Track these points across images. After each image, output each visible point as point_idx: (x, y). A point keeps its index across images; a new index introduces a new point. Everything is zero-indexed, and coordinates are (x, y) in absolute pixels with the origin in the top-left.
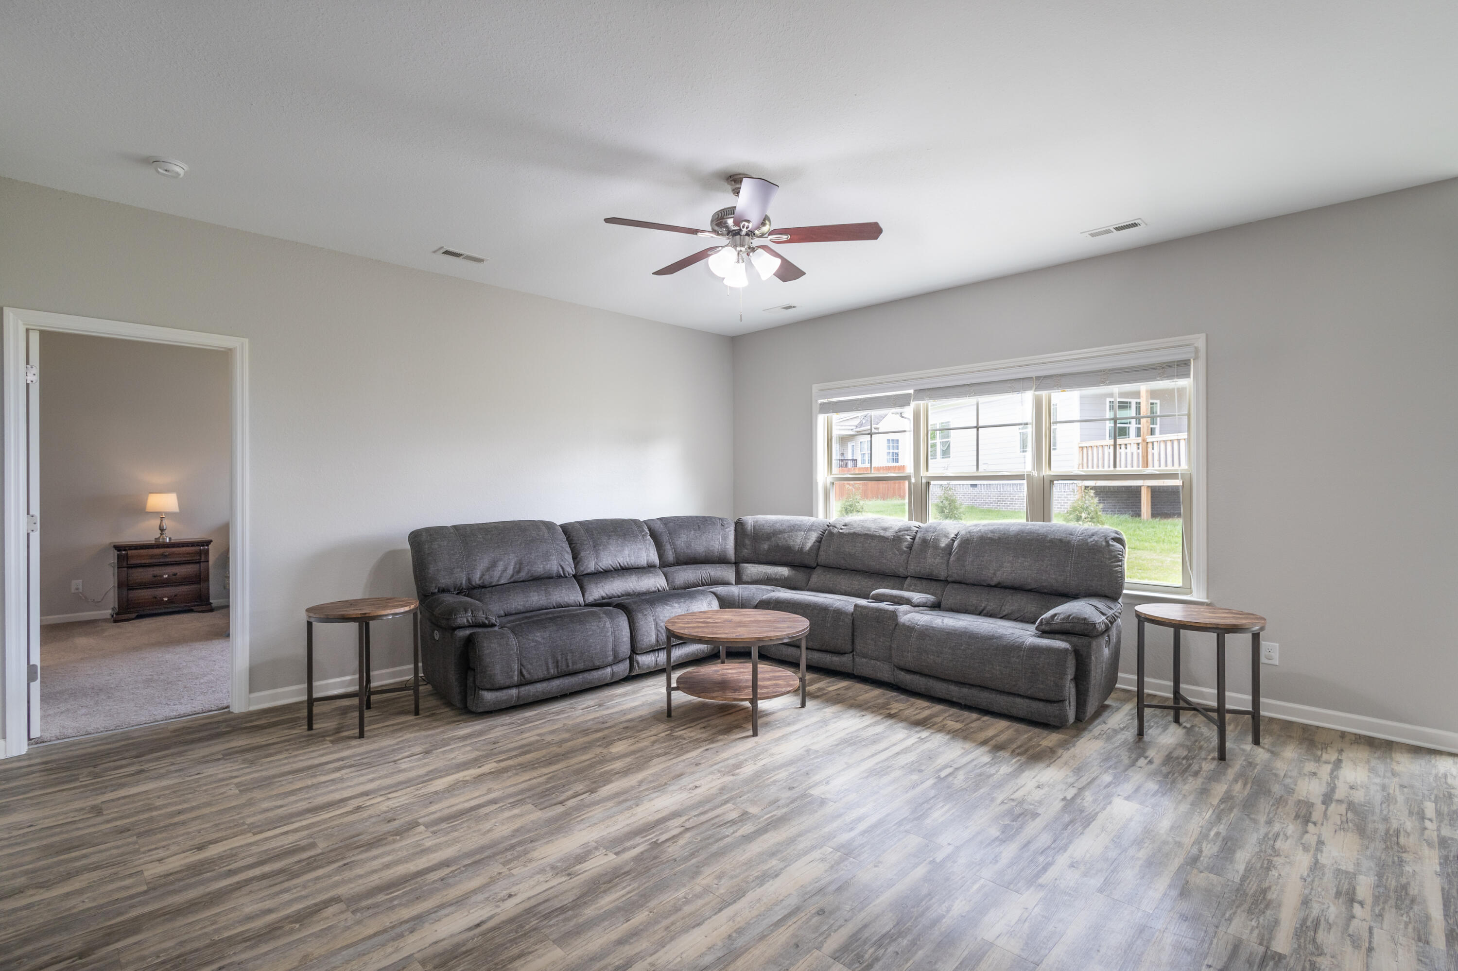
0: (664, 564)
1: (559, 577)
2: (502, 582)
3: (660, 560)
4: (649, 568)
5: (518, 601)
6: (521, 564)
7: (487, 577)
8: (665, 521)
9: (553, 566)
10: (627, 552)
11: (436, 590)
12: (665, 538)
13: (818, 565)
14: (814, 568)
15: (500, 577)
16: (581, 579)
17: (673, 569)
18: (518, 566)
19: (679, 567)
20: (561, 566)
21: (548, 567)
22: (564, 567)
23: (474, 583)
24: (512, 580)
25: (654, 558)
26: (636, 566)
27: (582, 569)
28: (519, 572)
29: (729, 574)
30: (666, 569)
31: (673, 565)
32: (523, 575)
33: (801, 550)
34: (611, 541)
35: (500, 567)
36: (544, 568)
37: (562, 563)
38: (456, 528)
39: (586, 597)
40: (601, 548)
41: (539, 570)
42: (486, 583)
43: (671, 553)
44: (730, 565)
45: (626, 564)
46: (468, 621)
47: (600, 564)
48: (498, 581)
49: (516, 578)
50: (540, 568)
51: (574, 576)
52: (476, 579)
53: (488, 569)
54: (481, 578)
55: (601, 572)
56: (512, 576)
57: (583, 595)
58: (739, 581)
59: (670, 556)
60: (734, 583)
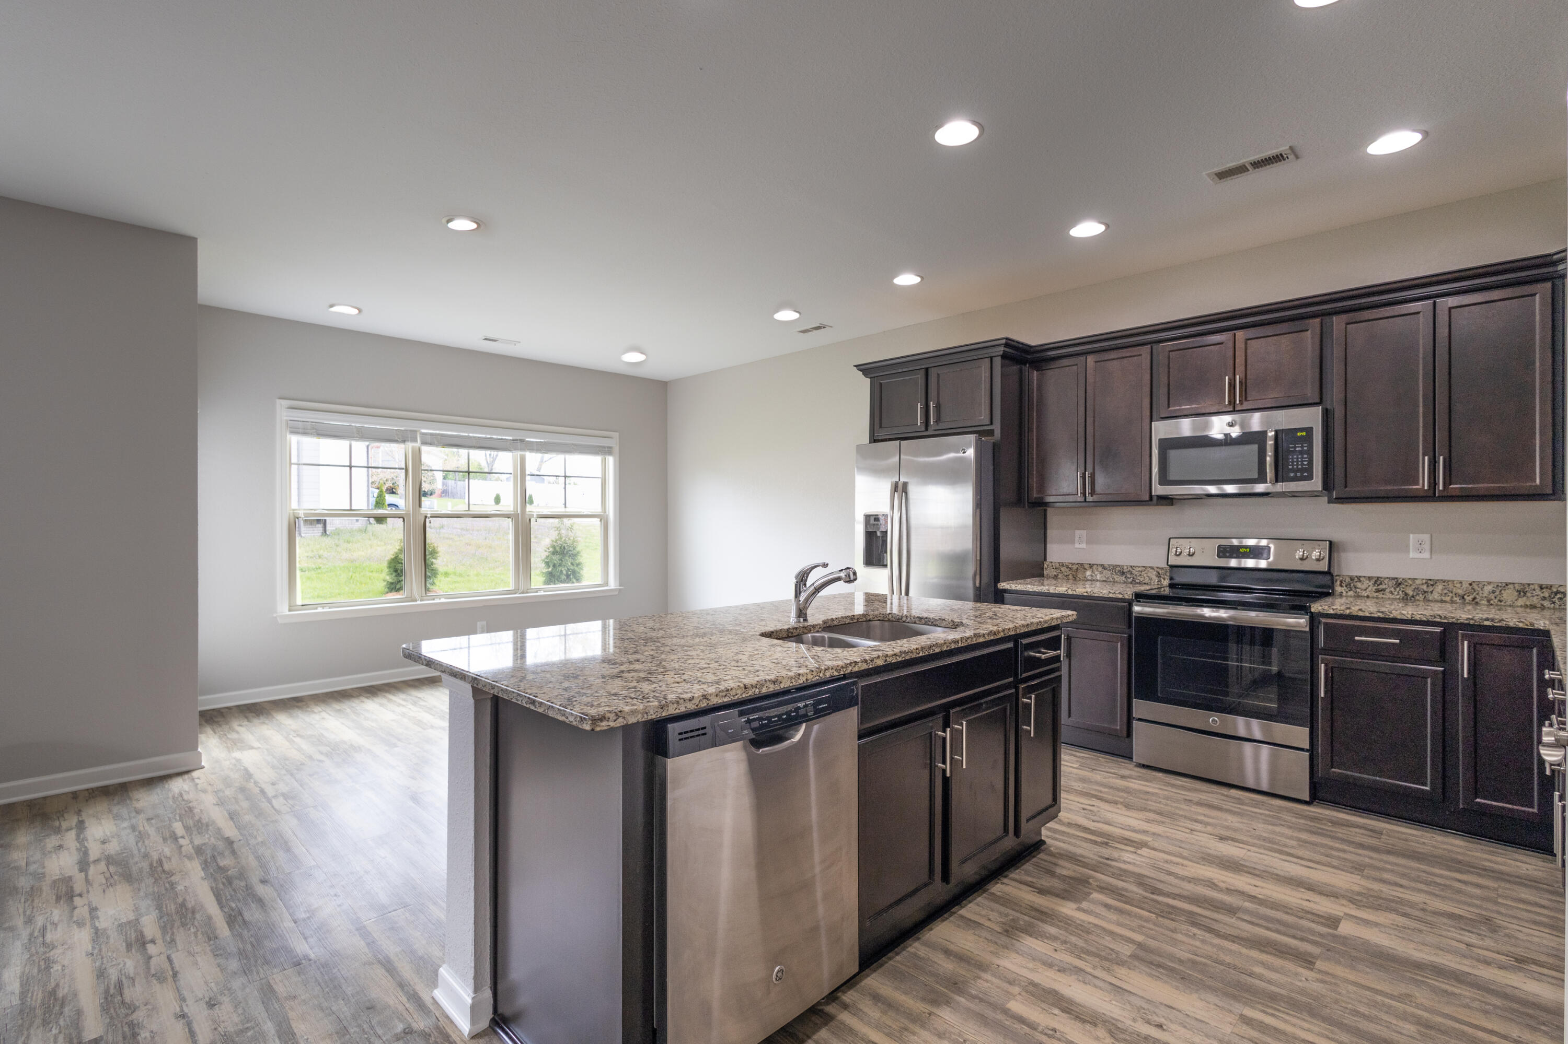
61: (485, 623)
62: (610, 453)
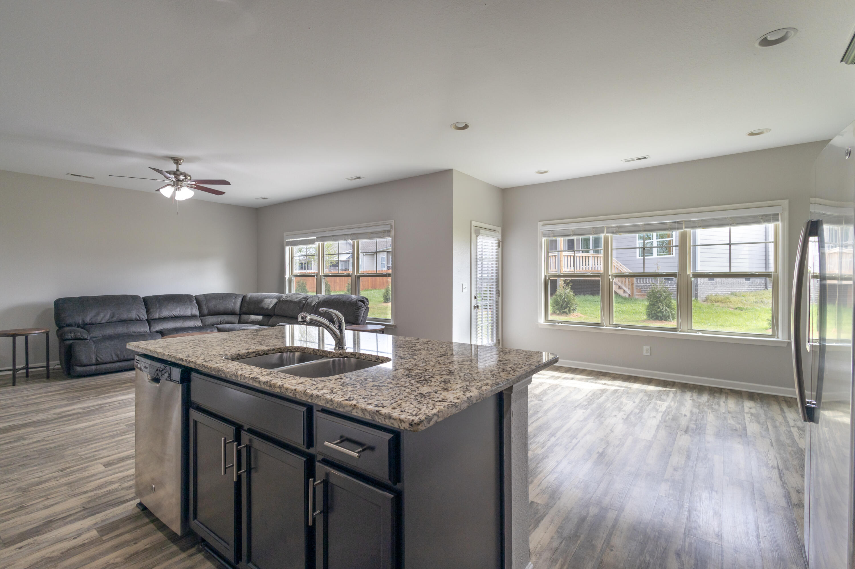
0: (202, 315)
1: (137, 320)
2: (103, 322)
3: (200, 313)
4: (193, 317)
5: (110, 331)
6: (114, 314)
7: (94, 320)
8: (206, 296)
9: (133, 315)
10: (178, 309)
11: (65, 325)
12: (203, 303)
13: (275, 315)
14: (272, 316)
15: (101, 320)
16: (150, 322)
17: (206, 317)
18: (112, 315)
19: (210, 316)
20: (138, 315)
21: (130, 315)
22: (140, 316)
23: (86, 322)
24: (108, 321)
25: (196, 312)
26: (184, 315)
27: (151, 317)
28: (113, 317)
29: (235, 319)
30: (202, 318)
31: (208, 315)
32: (115, 319)
33: (267, 309)
34: (169, 305)
35: (102, 315)
36: (127, 316)
37: (138, 314)
38: (80, 298)
39: (151, 329)
40: (162, 308)
41: (125, 317)
42: (93, 322)
43: (206, 310)
44: (236, 316)
45: (177, 315)
46: (71, 337)
47: (162, 315)
48: (100, 321)
49: (111, 320)
51: (147, 320)
52: (88, 320)
53: (95, 316)
54: (90, 320)
55: (162, 318)
56: (109, 320)
57: (150, 329)
58: (239, 322)
59: (205, 311)
60: (237, 322)
61: (649, 347)
62: (777, 220)
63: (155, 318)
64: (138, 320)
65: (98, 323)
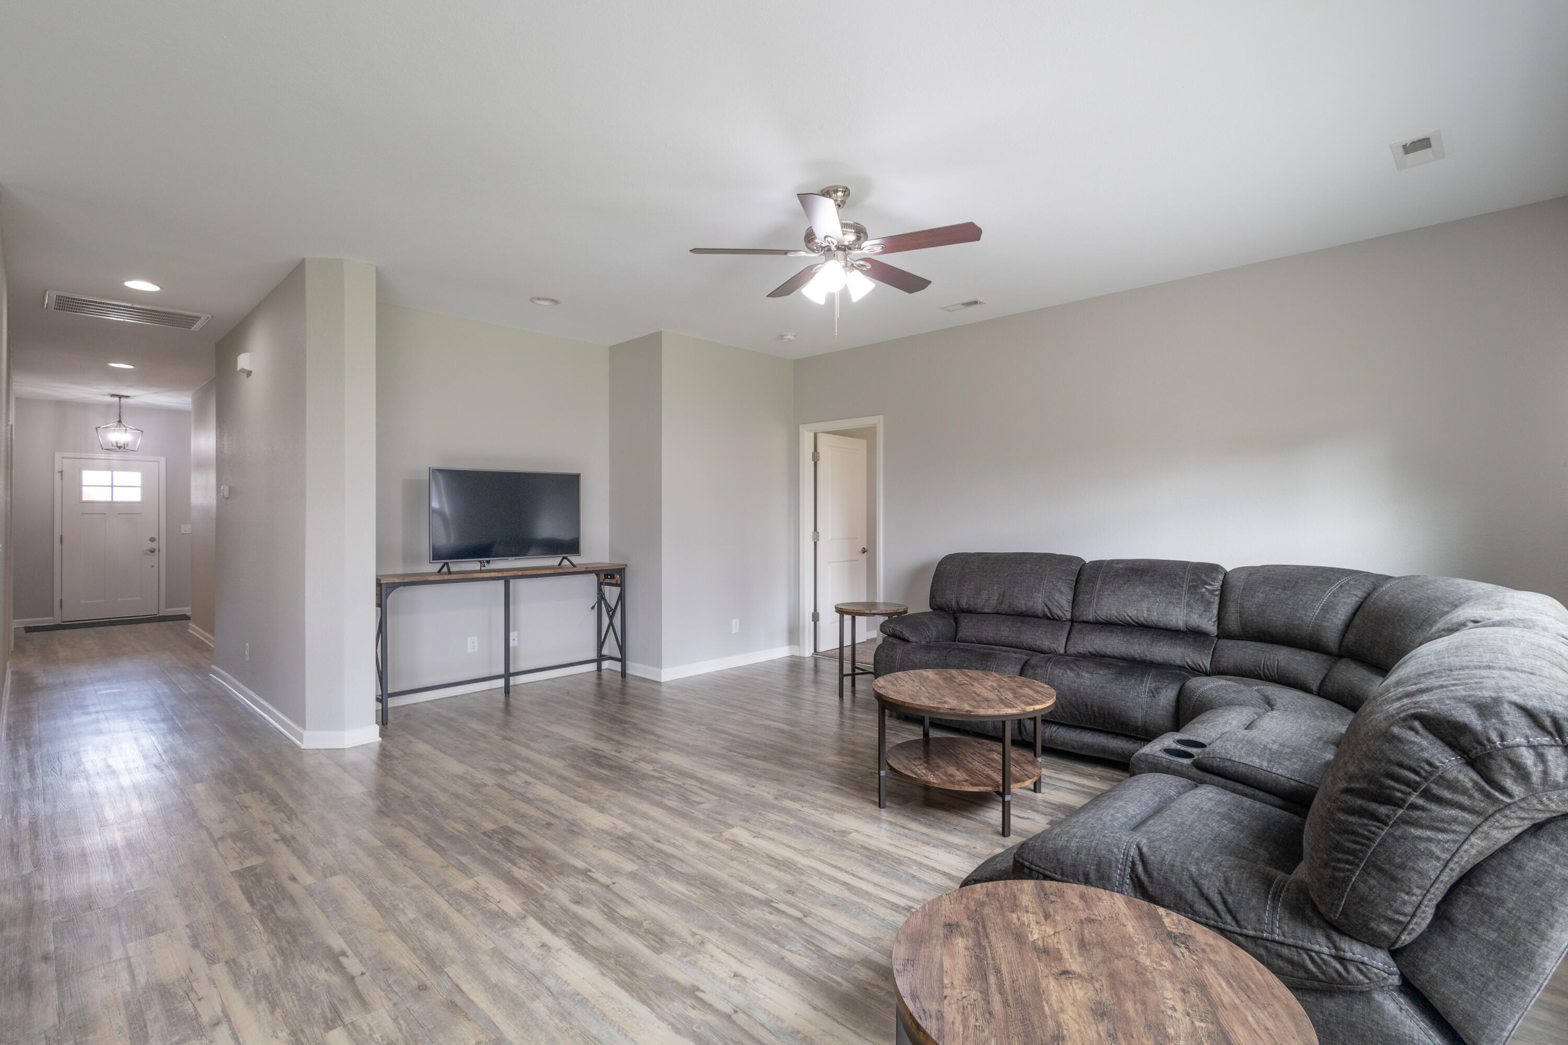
0: (1224, 634)
1: (1045, 618)
2: (986, 610)
3: (1218, 626)
5: (988, 633)
6: (1004, 596)
7: (971, 603)
8: (1251, 573)
9: (1038, 603)
10: (1149, 604)
12: (1240, 598)
15: (984, 606)
16: (1072, 626)
17: (1234, 643)
18: (1001, 597)
19: (1245, 643)
20: (1047, 606)
21: (1031, 604)
22: (1051, 607)
24: (994, 611)
26: (1161, 626)
27: (1080, 614)
28: (1001, 604)
29: (1316, 673)
30: (1221, 643)
31: (1238, 638)
32: (1004, 608)
34: (1125, 587)
35: (984, 596)
36: (1025, 604)
37: (1048, 603)
39: (1070, 645)
40: (1106, 593)
41: (1020, 605)
42: (971, 608)
45: (1142, 619)
47: (1100, 612)
48: (982, 609)
49: (999, 609)
50: (1021, 604)
51: (1065, 620)
52: (964, 603)
53: (974, 596)
55: (1102, 623)
56: (996, 607)
57: (1067, 644)
59: (1236, 624)
63: (1085, 618)
64: (1051, 619)
65: (979, 611)
